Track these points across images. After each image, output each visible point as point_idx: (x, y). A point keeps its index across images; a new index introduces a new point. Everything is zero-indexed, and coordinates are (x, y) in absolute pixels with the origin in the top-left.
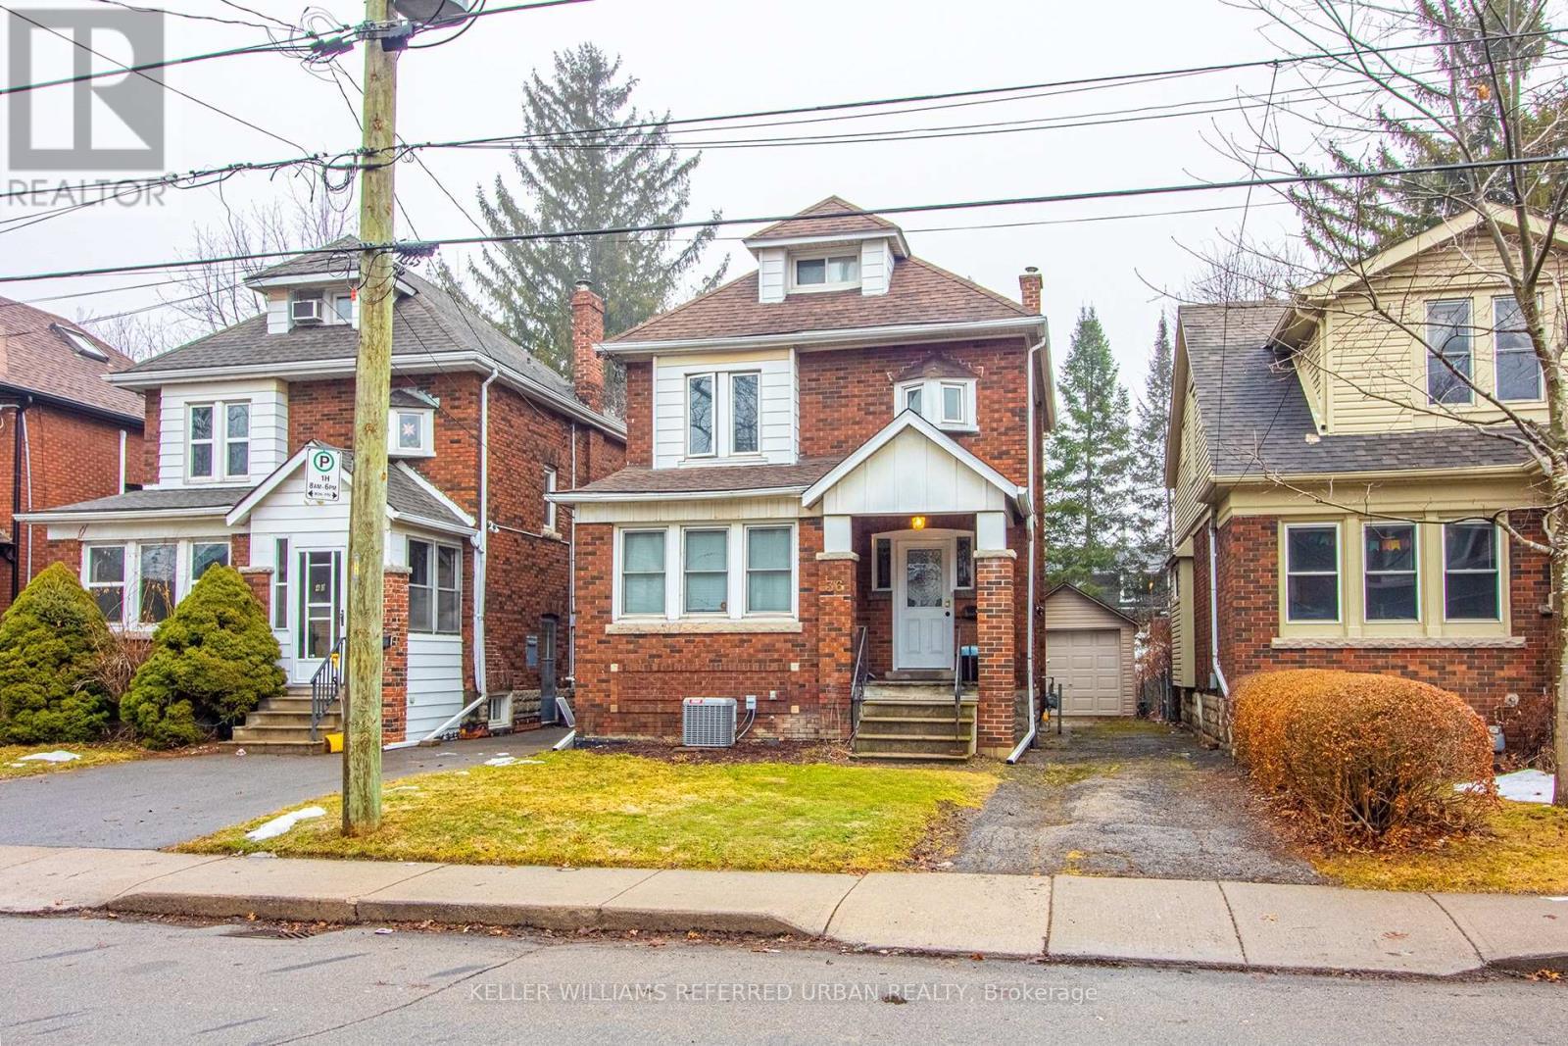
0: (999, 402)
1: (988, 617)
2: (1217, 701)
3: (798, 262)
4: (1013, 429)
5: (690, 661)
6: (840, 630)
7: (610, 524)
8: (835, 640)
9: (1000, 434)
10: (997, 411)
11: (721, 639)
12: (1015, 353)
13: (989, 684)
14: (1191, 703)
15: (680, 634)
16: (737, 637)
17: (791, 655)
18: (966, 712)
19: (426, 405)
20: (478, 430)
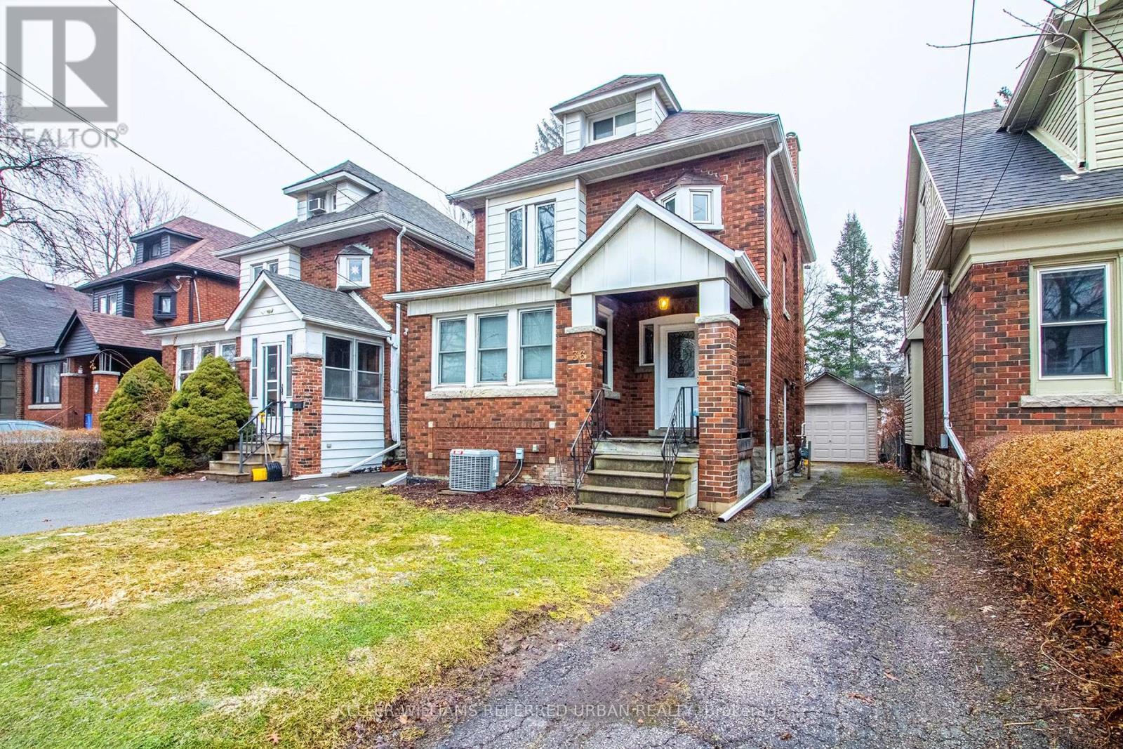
0: (741, 202)
1: (708, 378)
2: (948, 461)
3: (595, 124)
4: (753, 224)
5: (479, 420)
6: (583, 393)
7: (428, 315)
8: (578, 402)
9: (741, 230)
10: (739, 210)
11: (500, 402)
12: (755, 159)
13: (711, 441)
14: (921, 458)
15: (472, 398)
16: (512, 400)
17: (549, 415)
18: (684, 468)
19: (365, 254)
20: (395, 267)
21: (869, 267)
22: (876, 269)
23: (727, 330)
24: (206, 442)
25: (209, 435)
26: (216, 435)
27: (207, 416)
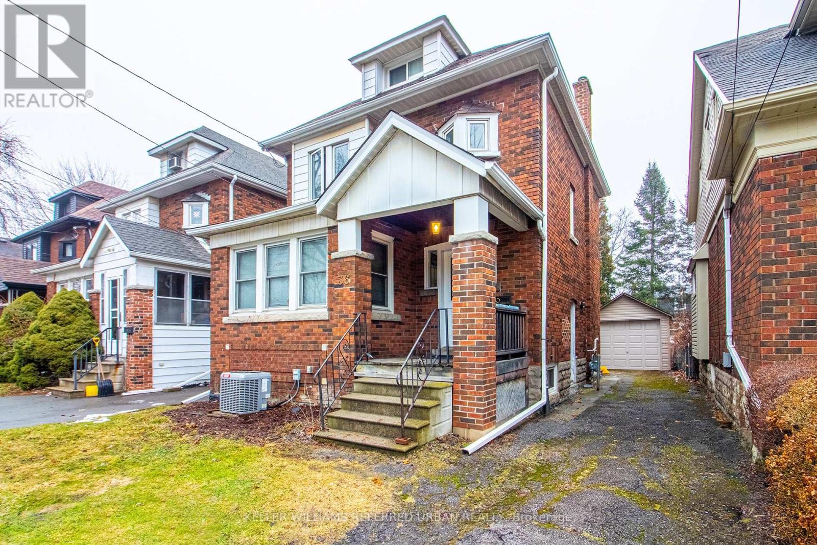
0: (516, 128)
1: (462, 300)
2: (731, 379)
3: (391, 72)
4: (528, 148)
5: (265, 343)
6: (347, 316)
7: (225, 247)
8: (343, 325)
9: (517, 155)
10: (514, 136)
11: (282, 326)
12: (530, 85)
13: (464, 365)
14: (706, 372)
15: (259, 323)
16: (291, 324)
17: (322, 338)
18: (434, 394)
19: (204, 200)
20: (228, 211)
21: (667, 206)
22: (673, 207)
23: (479, 248)
24: (54, 362)
25: (57, 357)
26: (64, 356)
27: (56, 340)
